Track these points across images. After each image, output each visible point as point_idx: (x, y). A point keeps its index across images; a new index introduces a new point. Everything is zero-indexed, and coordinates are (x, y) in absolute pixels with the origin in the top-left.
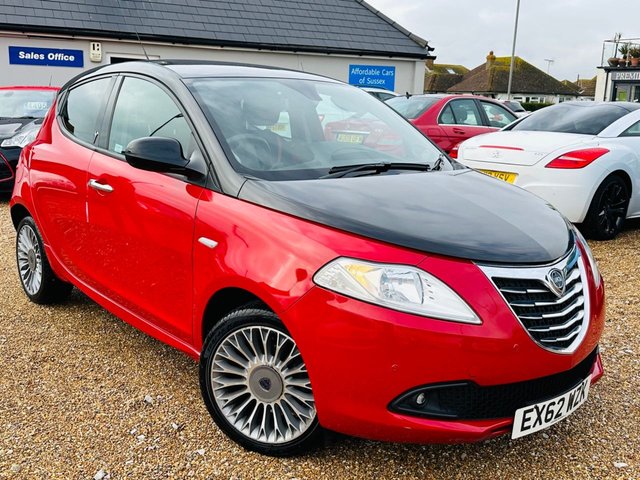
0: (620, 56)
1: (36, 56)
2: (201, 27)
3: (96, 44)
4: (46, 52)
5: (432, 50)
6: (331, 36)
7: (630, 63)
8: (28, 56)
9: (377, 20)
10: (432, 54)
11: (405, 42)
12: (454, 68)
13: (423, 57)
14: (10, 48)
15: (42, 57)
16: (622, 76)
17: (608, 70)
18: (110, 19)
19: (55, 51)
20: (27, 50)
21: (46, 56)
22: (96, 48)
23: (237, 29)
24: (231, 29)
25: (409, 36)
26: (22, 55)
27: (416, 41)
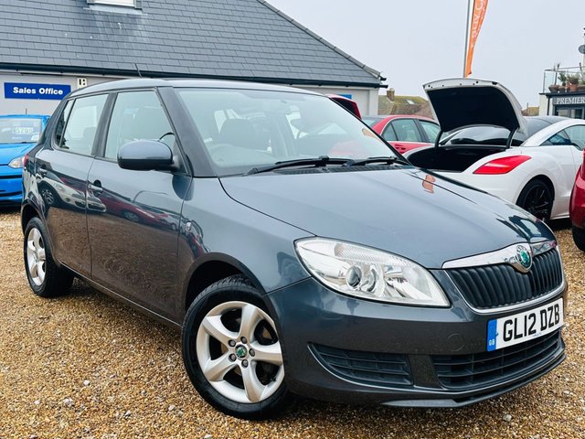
0: (560, 83)
1: (29, 91)
2: (176, 63)
3: (82, 79)
4: (37, 87)
5: (385, 79)
6: (292, 69)
7: (569, 89)
8: (21, 91)
9: (334, 55)
10: (384, 83)
11: (360, 73)
12: (413, 99)
13: (377, 86)
14: (6, 84)
15: (34, 91)
16: (561, 101)
17: (549, 96)
18: (95, 57)
19: (45, 86)
20: (21, 86)
21: (37, 91)
22: (82, 82)
23: (209, 65)
24: (203, 64)
25: (363, 67)
26: (16, 90)
27: (370, 72)
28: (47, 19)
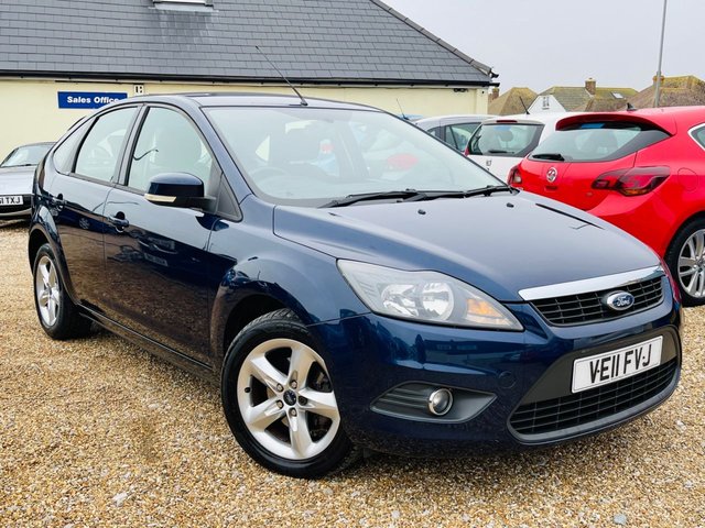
1: (83, 101)
3: (139, 87)
4: (92, 95)
5: (495, 76)
8: (76, 100)
10: (494, 80)
11: (466, 69)
12: (621, 91)
13: (486, 84)
14: (59, 93)
15: (89, 101)
19: (100, 95)
20: (75, 95)
21: (92, 100)
22: (139, 90)
25: (470, 62)
26: (70, 99)
27: (478, 67)
28: (108, 22)
